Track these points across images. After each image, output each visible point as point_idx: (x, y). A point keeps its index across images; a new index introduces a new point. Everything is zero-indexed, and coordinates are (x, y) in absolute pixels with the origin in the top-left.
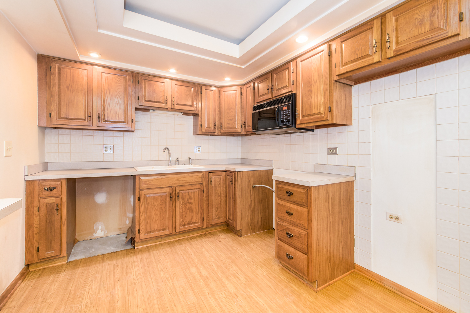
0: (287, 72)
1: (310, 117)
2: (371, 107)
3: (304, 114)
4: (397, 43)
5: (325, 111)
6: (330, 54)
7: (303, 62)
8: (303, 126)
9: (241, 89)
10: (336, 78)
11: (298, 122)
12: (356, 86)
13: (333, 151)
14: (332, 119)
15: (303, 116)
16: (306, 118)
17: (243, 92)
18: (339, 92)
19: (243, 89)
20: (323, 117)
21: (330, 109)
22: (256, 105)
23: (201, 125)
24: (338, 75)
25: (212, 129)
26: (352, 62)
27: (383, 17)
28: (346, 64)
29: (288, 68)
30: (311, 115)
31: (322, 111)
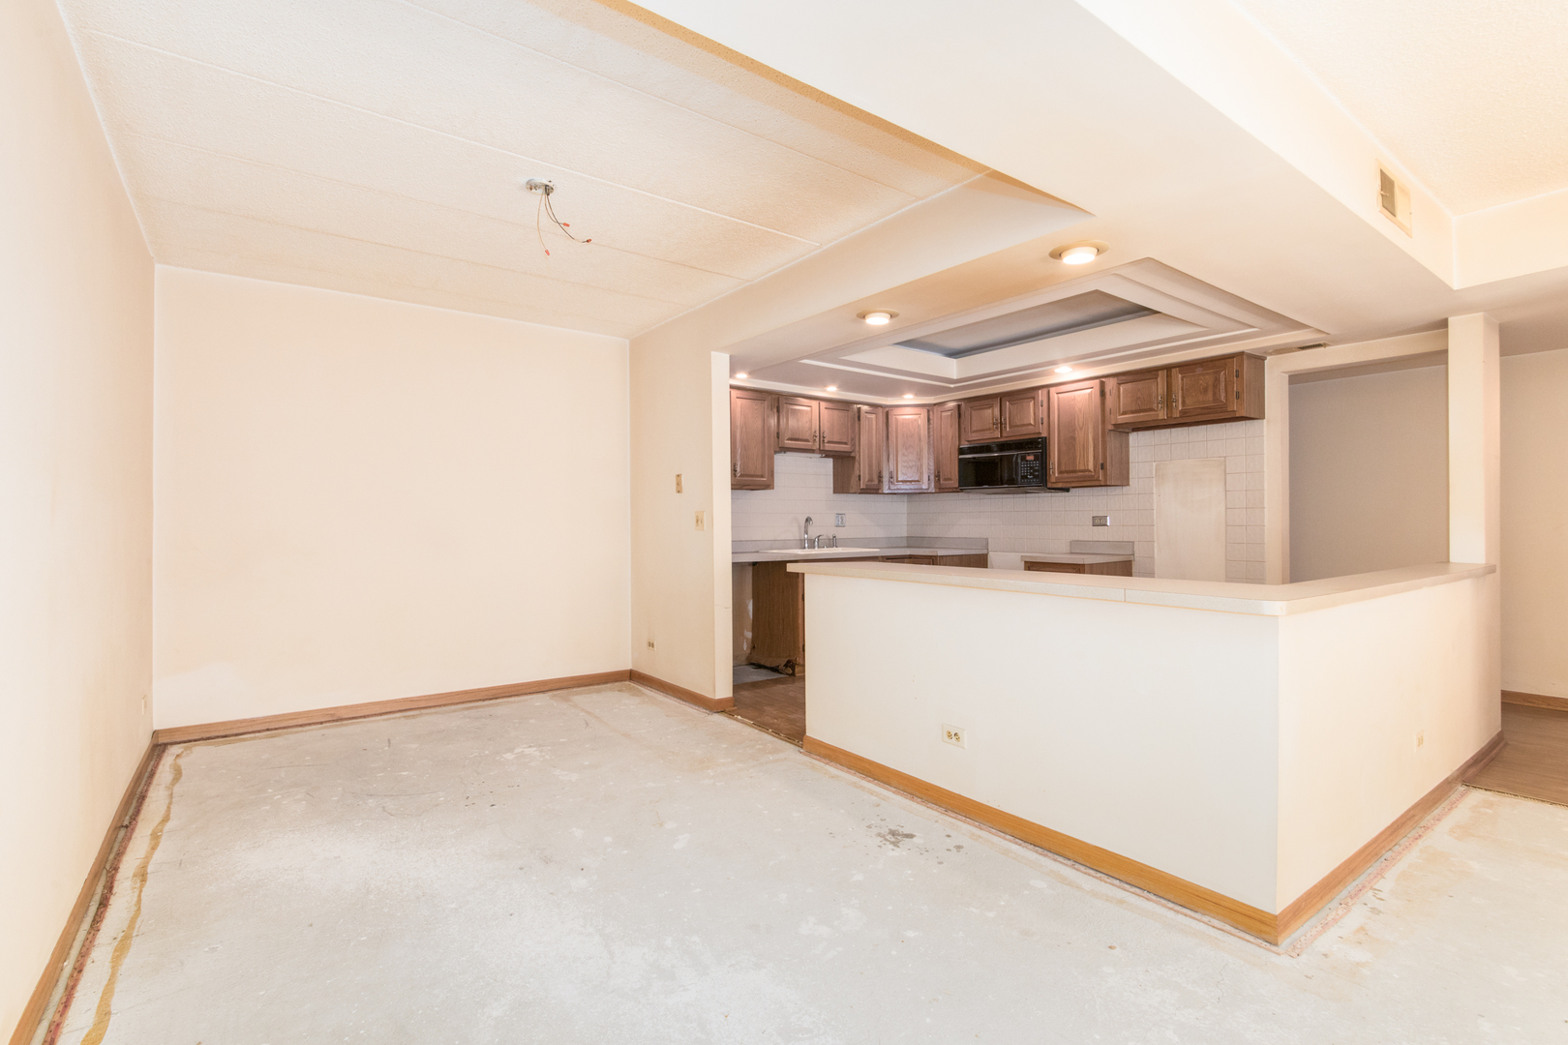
0: (1032, 404)
1: (1072, 475)
2: (1154, 464)
3: (1063, 468)
4: (1183, 402)
5: (1095, 467)
6: (1103, 393)
7: (1060, 395)
8: (1060, 485)
9: (928, 411)
10: (1110, 427)
11: (1053, 480)
12: (1135, 433)
13: (1099, 522)
14: (1106, 480)
15: (1060, 472)
16: (1065, 475)
17: (931, 417)
18: (1113, 442)
19: (931, 413)
20: (1093, 476)
21: (1103, 466)
22: (965, 445)
23: (859, 476)
24: (1114, 425)
25: (876, 482)
26: (1132, 412)
27: (1168, 368)
28: (1124, 413)
29: (1034, 398)
30: (1074, 472)
31: (1091, 467)
